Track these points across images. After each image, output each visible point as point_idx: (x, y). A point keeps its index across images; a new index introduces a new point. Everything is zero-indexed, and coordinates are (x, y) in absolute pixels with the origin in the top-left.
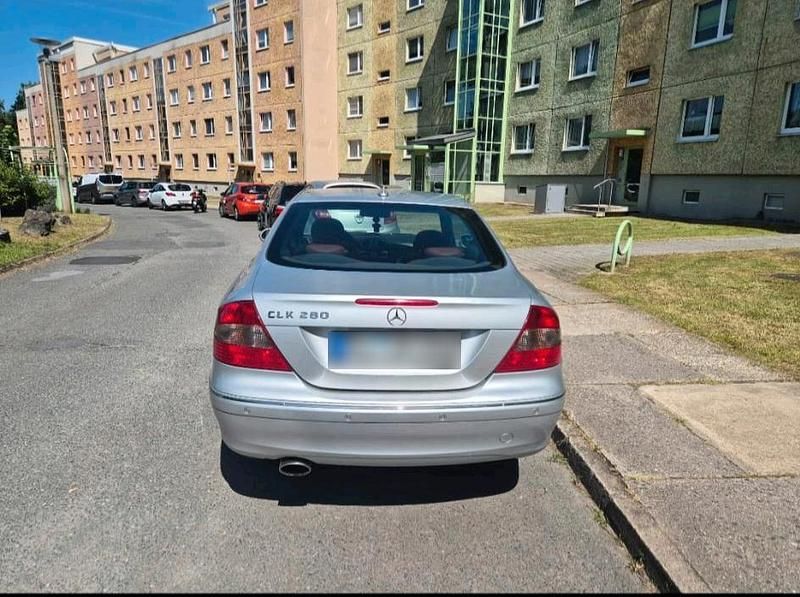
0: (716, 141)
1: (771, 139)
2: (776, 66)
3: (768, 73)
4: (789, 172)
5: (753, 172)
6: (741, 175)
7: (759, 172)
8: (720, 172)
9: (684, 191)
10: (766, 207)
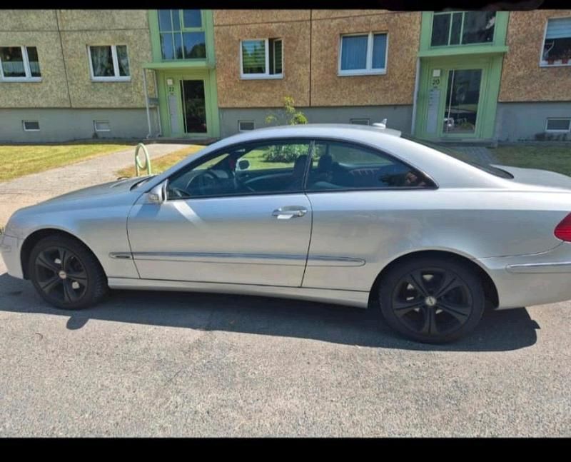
0: (41, 82)
1: (87, 83)
2: (75, 31)
3: (69, 35)
4: (108, 106)
5: (81, 106)
6: (71, 108)
7: (85, 106)
8: (52, 105)
9: (23, 121)
10: (97, 130)
